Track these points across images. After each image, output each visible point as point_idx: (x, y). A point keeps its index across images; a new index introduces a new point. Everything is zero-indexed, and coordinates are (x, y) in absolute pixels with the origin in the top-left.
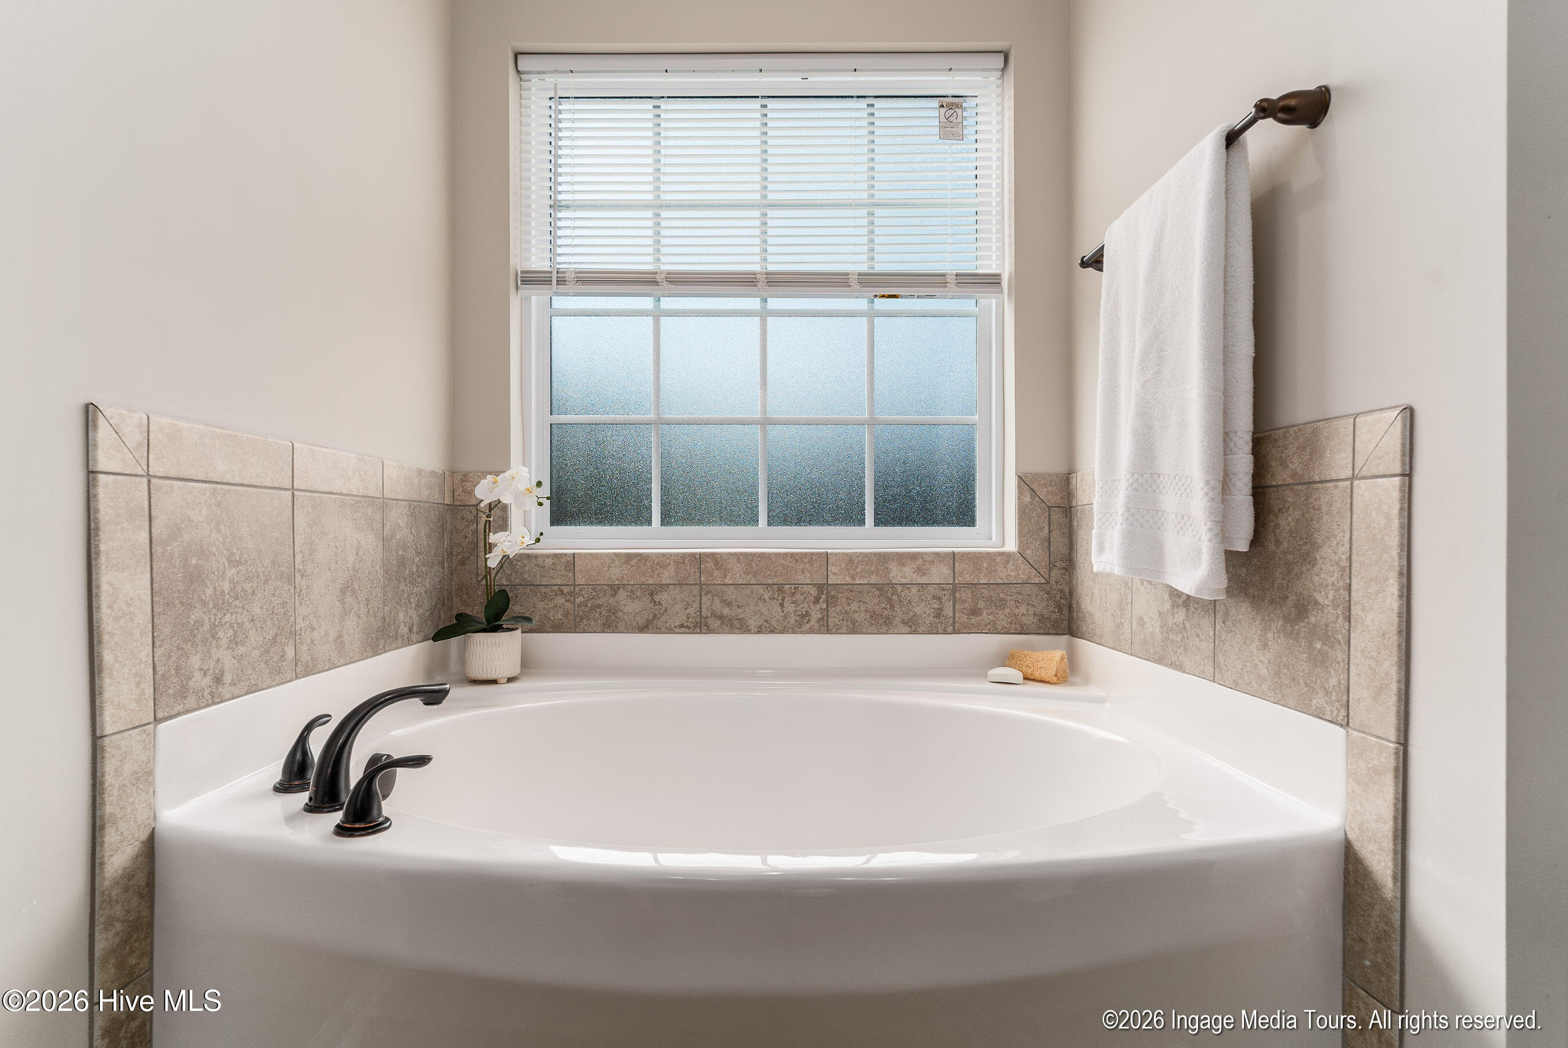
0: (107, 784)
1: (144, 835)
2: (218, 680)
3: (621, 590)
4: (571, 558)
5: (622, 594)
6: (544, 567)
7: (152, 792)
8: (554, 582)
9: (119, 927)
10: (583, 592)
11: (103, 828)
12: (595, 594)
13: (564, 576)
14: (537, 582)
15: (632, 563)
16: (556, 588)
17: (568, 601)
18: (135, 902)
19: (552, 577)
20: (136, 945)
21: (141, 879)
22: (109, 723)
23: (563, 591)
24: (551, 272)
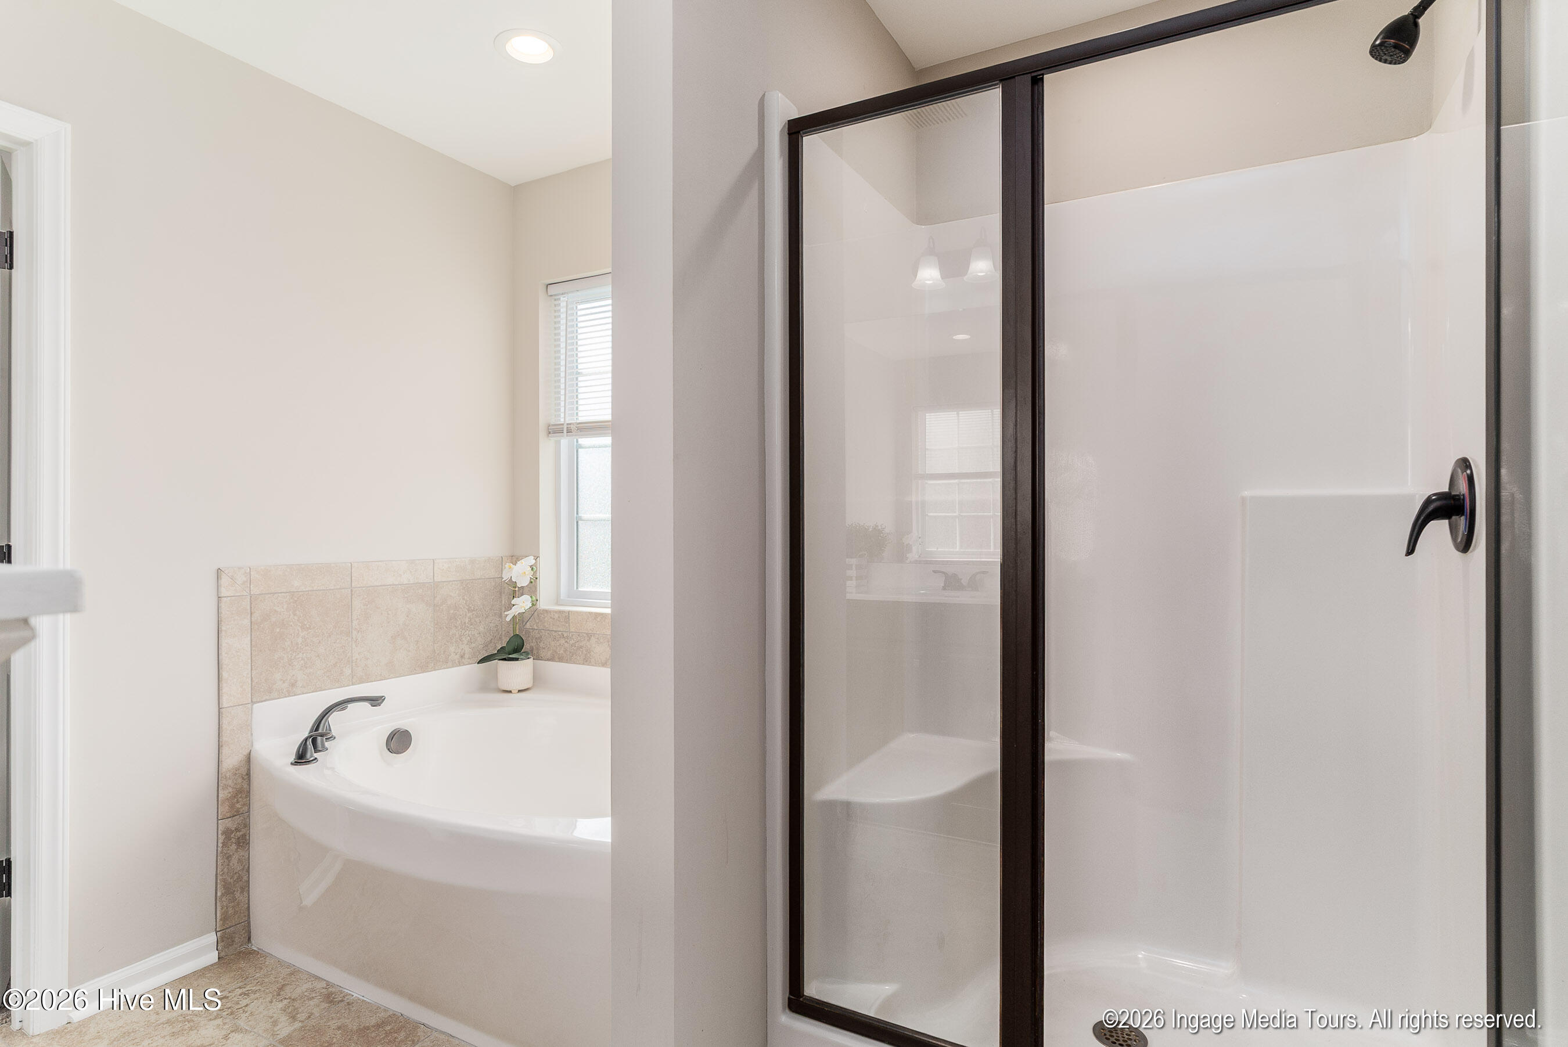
0: (224, 728)
1: (246, 752)
2: (293, 685)
3: (592, 637)
4: (567, 614)
5: (593, 640)
6: (554, 619)
7: (249, 734)
8: (559, 629)
9: (231, 790)
10: (574, 637)
11: (222, 746)
12: (579, 638)
13: (563, 625)
14: (551, 629)
15: (598, 620)
16: (560, 633)
17: (566, 642)
18: (240, 780)
19: (558, 626)
20: (240, 799)
21: (244, 771)
22: (225, 703)
23: (563, 635)
24: (563, 424)
